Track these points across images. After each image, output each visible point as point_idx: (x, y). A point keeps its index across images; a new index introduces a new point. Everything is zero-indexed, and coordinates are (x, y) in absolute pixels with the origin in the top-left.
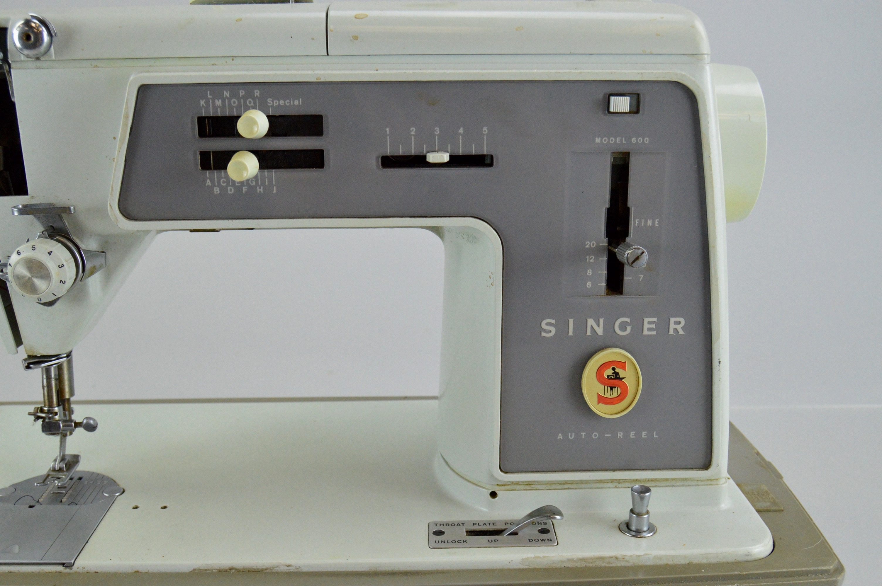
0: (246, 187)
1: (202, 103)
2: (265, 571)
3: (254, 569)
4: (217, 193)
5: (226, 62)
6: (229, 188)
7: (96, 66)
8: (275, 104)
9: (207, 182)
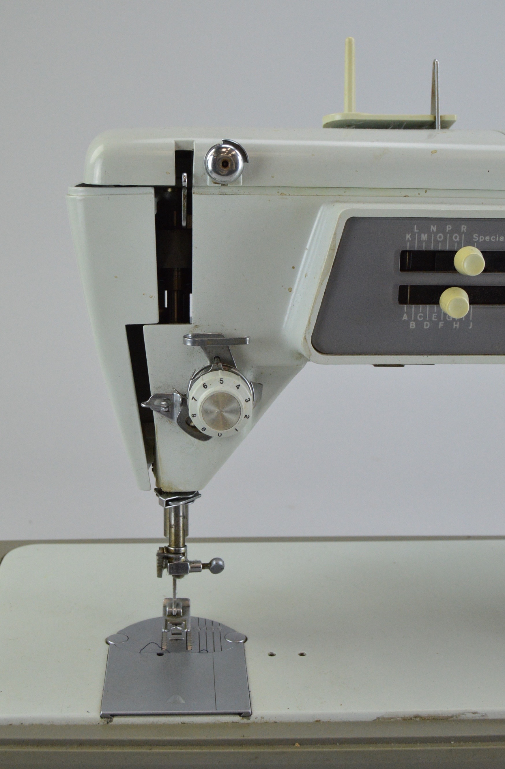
0: (443, 323)
1: (408, 237)
2: (450, 719)
3: (440, 717)
4: (413, 328)
5: (419, 194)
6: (425, 323)
7: (282, 194)
8: (480, 240)
9: (404, 317)
